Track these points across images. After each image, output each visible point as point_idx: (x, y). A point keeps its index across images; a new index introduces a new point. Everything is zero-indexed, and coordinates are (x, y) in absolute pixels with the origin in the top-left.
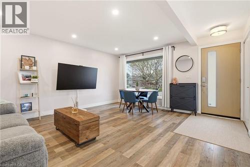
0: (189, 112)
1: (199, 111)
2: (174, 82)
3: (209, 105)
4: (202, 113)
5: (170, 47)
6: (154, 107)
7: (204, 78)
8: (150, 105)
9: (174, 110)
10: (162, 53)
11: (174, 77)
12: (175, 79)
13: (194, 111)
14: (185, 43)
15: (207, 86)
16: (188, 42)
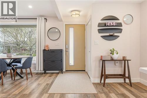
0: (57, 72)
1: (64, 70)
2: (47, 49)
3: (70, 65)
4: (66, 71)
5: (43, 18)
6: (28, 72)
7: (67, 46)
8: (24, 71)
9: (47, 72)
10: (36, 23)
11: (46, 44)
12: (47, 46)
13: (61, 71)
14: (56, 17)
15: (69, 51)
16: (57, 17)
